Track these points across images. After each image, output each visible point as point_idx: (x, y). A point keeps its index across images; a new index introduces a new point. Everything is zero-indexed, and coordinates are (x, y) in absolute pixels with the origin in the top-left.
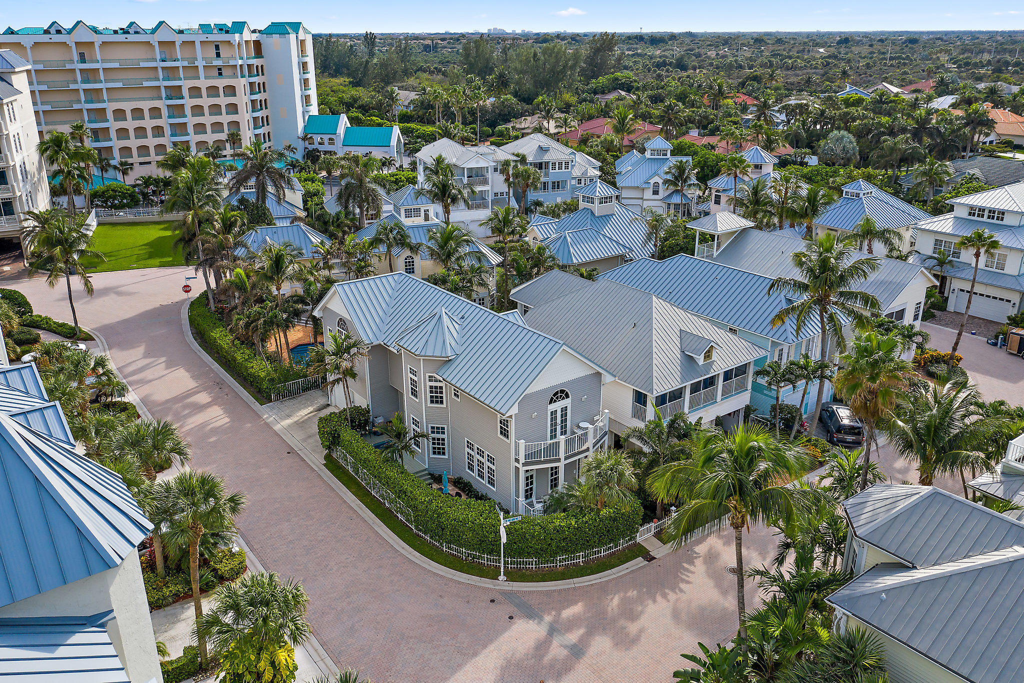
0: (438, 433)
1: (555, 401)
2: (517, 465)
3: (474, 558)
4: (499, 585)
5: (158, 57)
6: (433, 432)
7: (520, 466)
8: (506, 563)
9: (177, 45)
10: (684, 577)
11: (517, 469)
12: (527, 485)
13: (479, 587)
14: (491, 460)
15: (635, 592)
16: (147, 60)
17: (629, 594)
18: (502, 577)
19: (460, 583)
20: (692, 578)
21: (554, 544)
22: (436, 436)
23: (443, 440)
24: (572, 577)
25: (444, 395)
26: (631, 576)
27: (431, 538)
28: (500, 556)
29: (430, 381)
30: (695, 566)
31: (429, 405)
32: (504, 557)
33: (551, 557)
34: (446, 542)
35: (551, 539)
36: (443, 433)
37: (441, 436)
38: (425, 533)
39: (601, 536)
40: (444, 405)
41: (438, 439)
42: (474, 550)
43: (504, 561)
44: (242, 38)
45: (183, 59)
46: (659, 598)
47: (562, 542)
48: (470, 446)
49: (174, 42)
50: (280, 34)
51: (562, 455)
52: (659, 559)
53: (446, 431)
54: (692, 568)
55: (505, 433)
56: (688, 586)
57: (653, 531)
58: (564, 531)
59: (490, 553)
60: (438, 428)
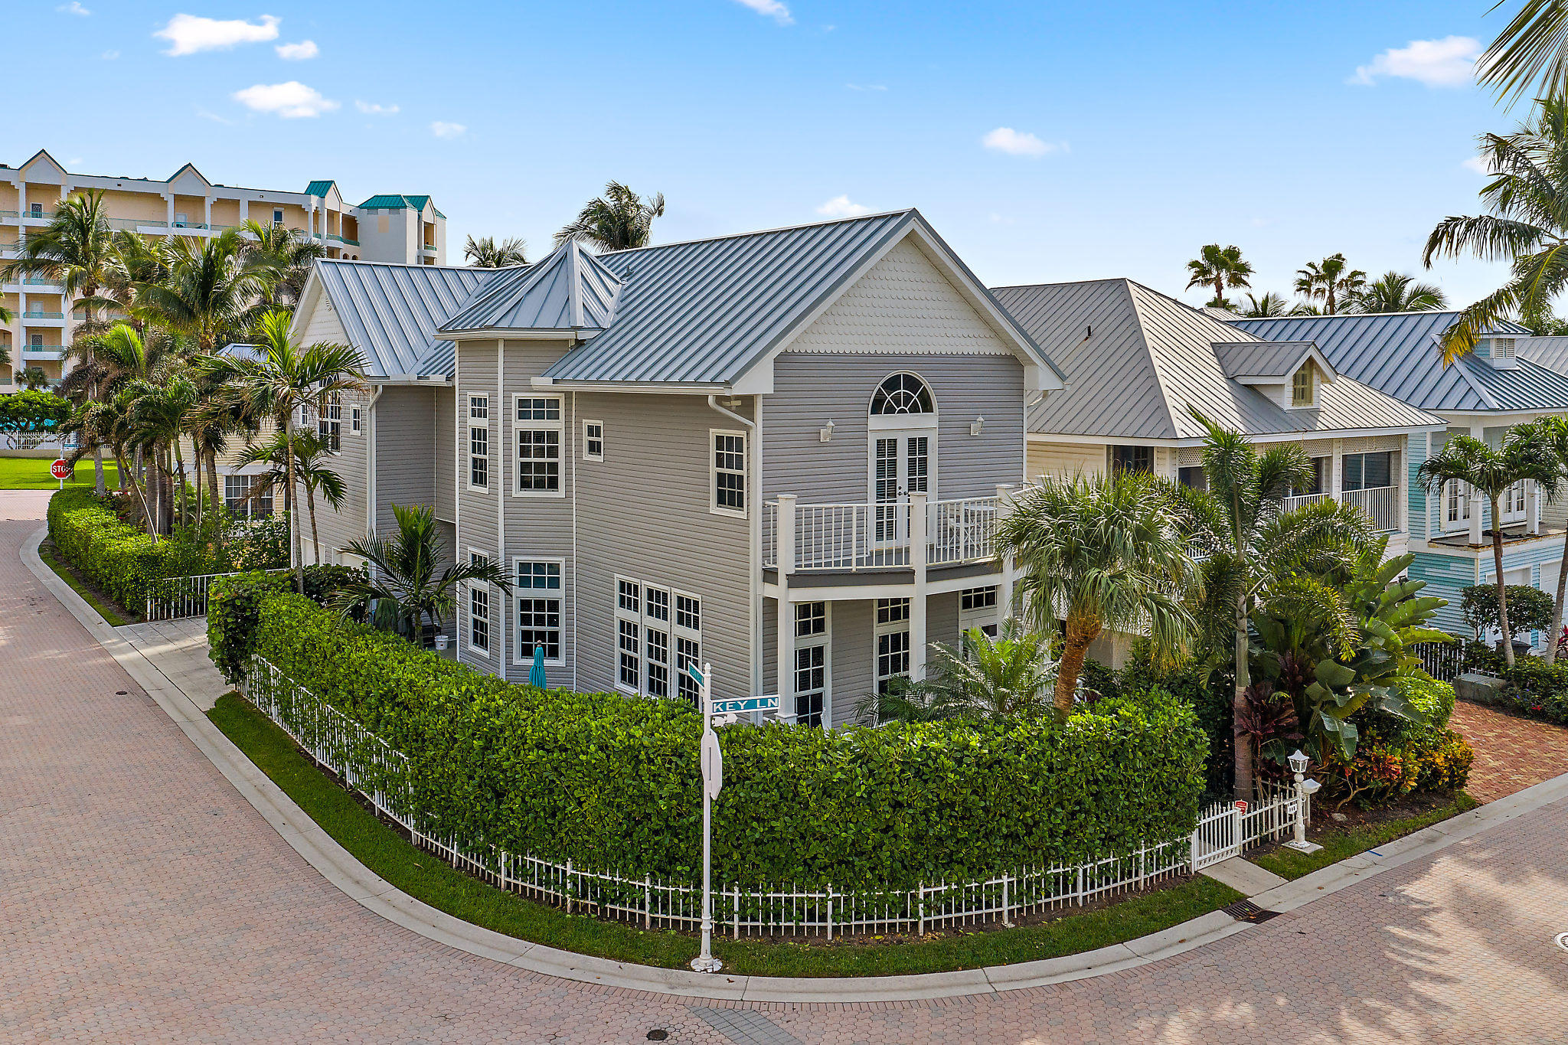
0: (539, 583)
1: (890, 410)
2: (770, 591)
3: (604, 900)
4: (690, 985)
5: (171, 220)
6: (524, 582)
7: (778, 591)
8: (721, 910)
9: (208, 203)
10: (1411, 962)
11: (771, 605)
12: (803, 682)
13: (611, 991)
14: (688, 611)
15: (1245, 1009)
16: (153, 223)
17: (1225, 1012)
18: (705, 960)
19: (535, 976)
20: (1443, 966)
21: (903, 827)
22: (533, 593)
23: (554, 605)
24: (976, 961)
25: (561, 460)
26: (1208, 960)
27: (463, 844)
28: (699, 884)
29: (523, 415)
30: (1439, 935)
31: (517, 492)
32: (716, 883)
33: (894, 881)
34: (508, 848)
35: (897, 805)
36: (554, 583)
37: (546, 594)
38: (445, 834)
39: (1073, 814)
40: (561, 493)
41: (540, 604)
42: (606, 862)
43: (717, 901)
44: (323, 204)
45: (214, 227)
46: (1351, 1025)
47: (934, 816)
48: (628, 594)
49: (201, 200)
50: (390, 208)
51: (919, 562)
52: (1292, 916)
53: (562, 576)
54: (1426, 938)
55: (731, 492)
56: (1441, 987)
57: (1238, 842)
58: (939, 773)
59: (663, 871)
60: (539, 567)
